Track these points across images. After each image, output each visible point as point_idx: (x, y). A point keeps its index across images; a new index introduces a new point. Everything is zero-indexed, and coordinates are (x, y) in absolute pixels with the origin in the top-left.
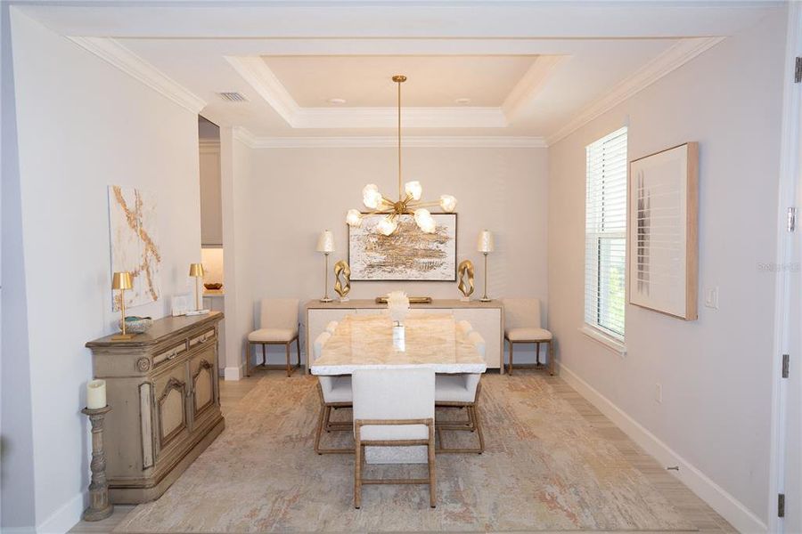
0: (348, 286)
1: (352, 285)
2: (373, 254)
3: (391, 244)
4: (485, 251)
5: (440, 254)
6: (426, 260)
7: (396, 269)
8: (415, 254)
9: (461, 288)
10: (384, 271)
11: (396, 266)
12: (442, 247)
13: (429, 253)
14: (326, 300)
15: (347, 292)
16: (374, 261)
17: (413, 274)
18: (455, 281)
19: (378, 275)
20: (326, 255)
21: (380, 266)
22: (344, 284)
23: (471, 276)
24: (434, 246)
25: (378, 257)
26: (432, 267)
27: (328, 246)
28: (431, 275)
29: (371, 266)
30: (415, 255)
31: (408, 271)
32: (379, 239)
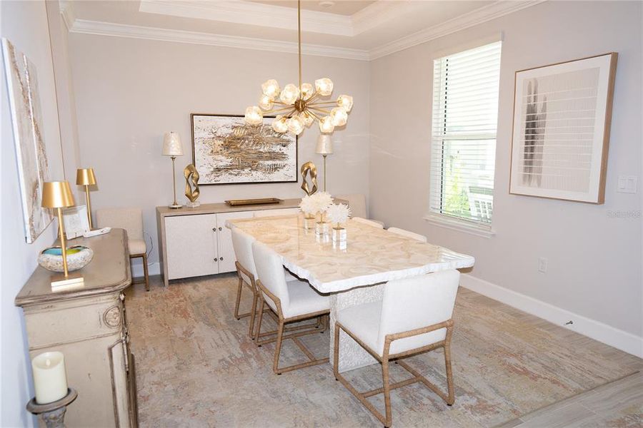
0: (197, 190)
1: (200, 188)
2: (220, 157)
3: (237, 147)
4: (324, 152)
5: (282, 156)
6: (270, 162)
7: (242, 172)
8: (260, 156)
9: (303, 188)
10: (231, 174)
11: (243, 169)
12: (284, 150)
13: (273, 156)
14: (175, 206)
15: (197, 197)
16: (221, 164)
17: (258, 176)
18: (297, 182)
19: (224, 178)
20: (173, 159)
21: (227, 169)
22: (194, 189)
23: (313, 175)
24: (277, 149)
25: (225, 161)
26: (276, 169)
27: (175, 149)
28: (275, 176)
29: (218, 170)
30: (261, 158)
31: (254, 173)
32: (225, 142)
